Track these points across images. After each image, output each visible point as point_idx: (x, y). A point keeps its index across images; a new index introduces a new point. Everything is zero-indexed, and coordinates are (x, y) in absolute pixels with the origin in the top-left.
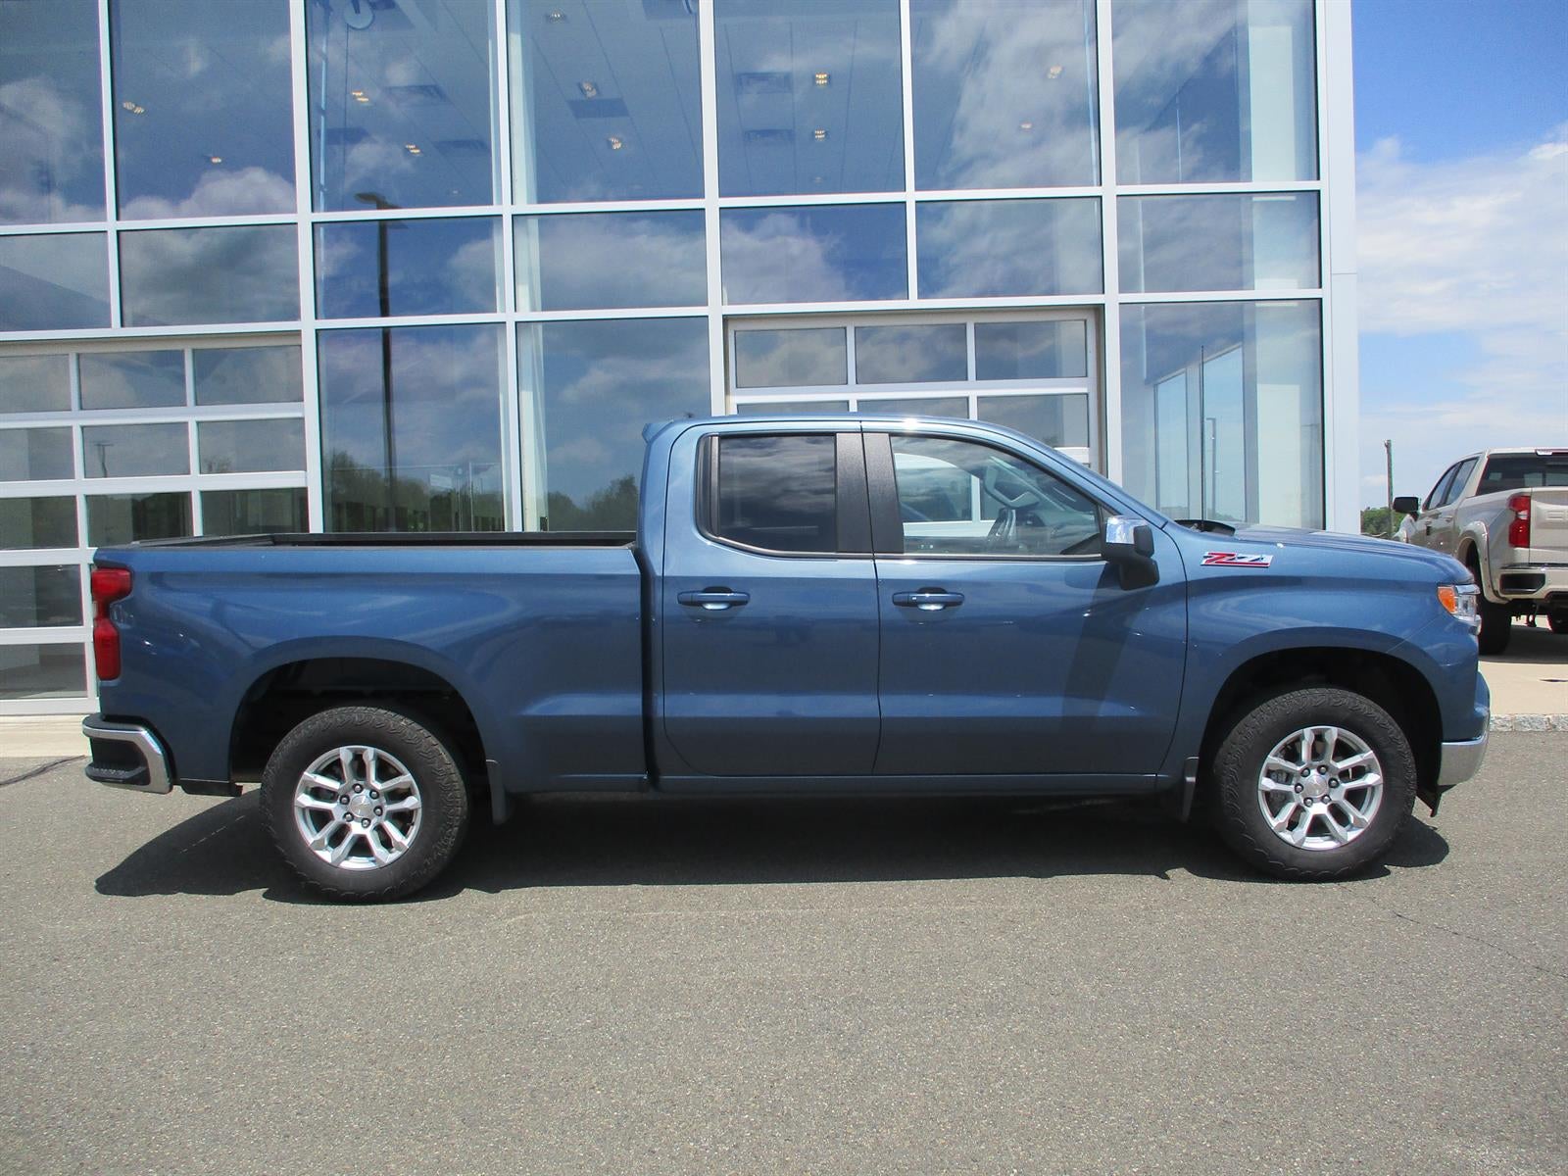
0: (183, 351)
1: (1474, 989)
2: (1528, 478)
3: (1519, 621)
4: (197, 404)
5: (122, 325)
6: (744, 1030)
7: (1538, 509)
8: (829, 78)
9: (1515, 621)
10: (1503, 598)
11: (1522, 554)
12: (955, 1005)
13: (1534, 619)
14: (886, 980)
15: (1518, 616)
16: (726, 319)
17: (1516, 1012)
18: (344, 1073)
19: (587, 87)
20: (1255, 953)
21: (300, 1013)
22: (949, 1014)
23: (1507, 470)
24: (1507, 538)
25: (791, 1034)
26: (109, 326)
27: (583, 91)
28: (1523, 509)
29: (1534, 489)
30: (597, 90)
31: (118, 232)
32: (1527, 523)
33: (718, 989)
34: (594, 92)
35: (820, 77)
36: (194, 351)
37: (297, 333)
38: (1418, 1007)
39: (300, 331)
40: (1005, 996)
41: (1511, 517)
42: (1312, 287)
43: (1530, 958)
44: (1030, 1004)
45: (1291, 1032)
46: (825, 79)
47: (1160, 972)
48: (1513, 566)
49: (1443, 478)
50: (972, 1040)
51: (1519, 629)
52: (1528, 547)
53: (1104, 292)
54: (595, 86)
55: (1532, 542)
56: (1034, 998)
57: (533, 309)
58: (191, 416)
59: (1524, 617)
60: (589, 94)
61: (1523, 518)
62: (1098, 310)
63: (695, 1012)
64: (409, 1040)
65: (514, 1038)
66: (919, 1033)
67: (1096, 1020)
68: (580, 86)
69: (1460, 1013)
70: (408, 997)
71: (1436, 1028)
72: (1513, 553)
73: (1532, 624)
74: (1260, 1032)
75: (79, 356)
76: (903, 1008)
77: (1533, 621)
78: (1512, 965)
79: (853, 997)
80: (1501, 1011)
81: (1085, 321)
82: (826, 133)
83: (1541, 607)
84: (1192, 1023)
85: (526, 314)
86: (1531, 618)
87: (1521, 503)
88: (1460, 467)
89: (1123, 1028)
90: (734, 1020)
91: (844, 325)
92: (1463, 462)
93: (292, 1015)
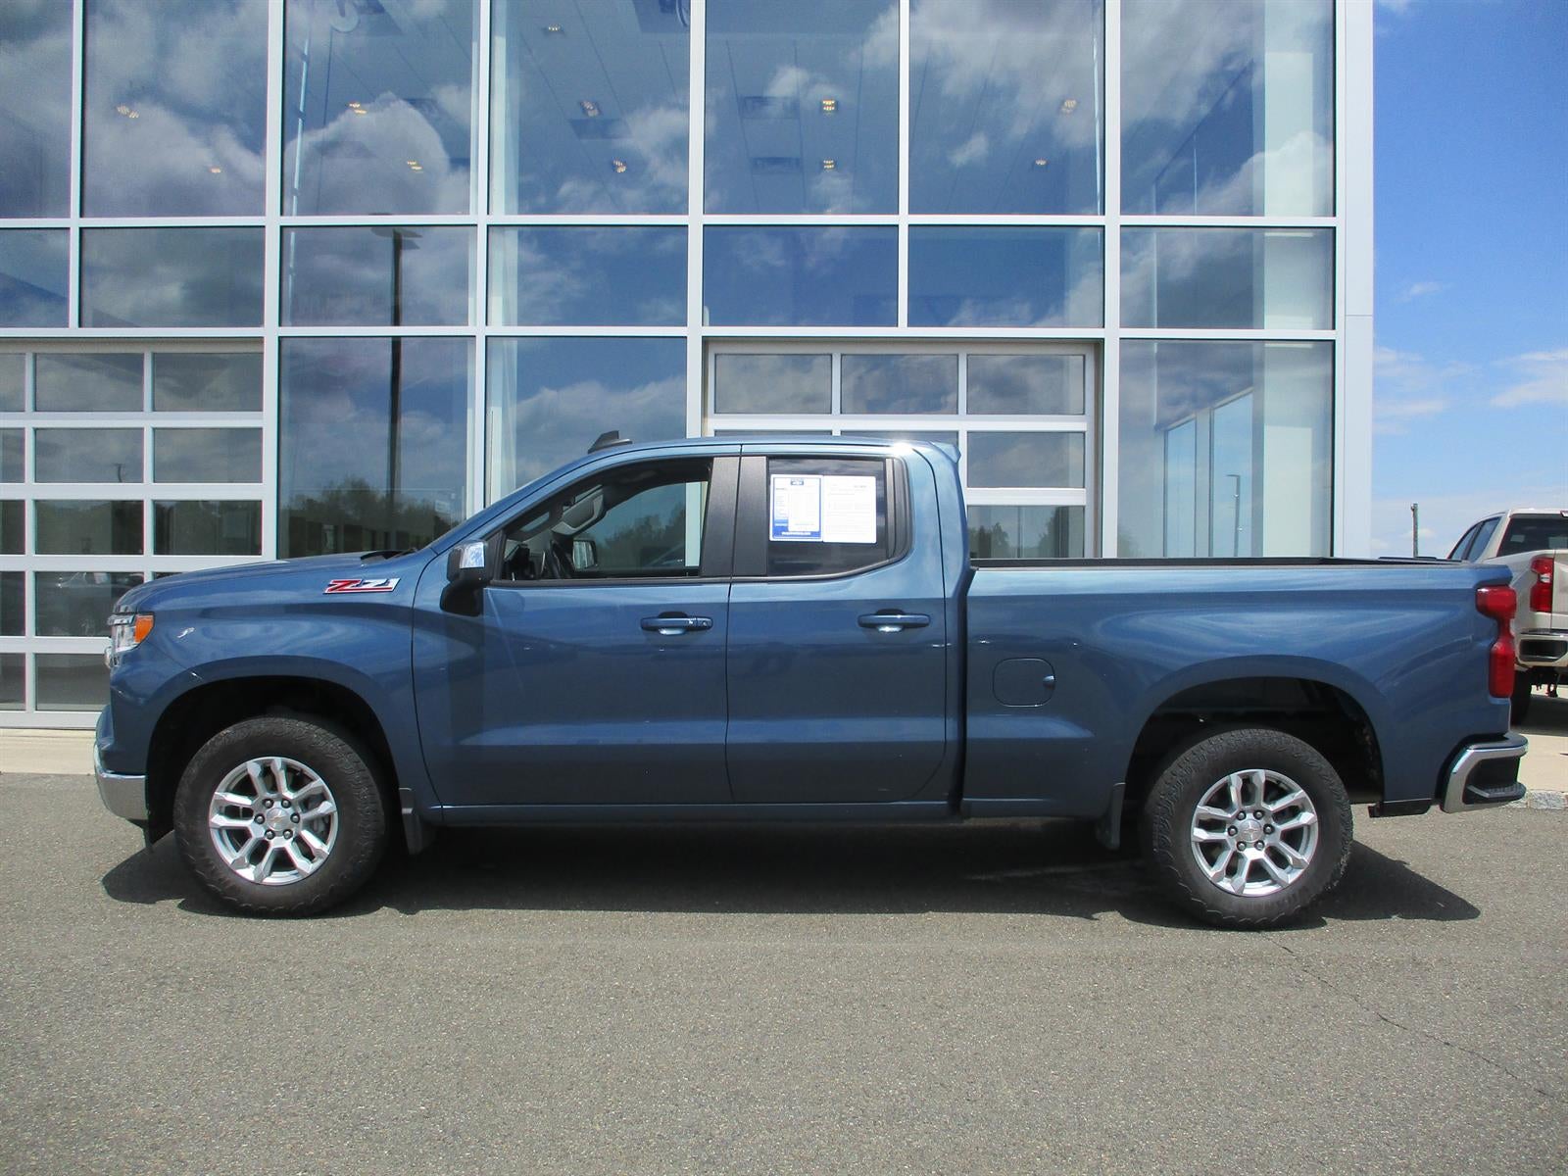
0: (143, 354)
1: (1462, 1116)
2: (1552, 540)
3: (1539, 691)
4: (154, 410)
5: (80, 325)
6: (598, 1128)
7: (1562, 573)
8: (836, 105)
9: (1535, 691)
10: (1523, 666)
11: (1543, 619)
12: (852, 1109)
13: (1555, 688)
14: (781, 1072)
15: (1539, 685)
16: (706, 341)
17: (1512, 1148)
18: (117, 1159)
19: (588, 106)
20: (1213, 1058)
21: (98, 1081)
22: (843, 1119)
23: (1530, 531)
24: (1529, 602)
25: (652, 1136)
26: (66, 325)
27: (585, 110)
28: (1546, 572)
29: (1559, 551)
30: (600, 111)
31: (81, 229)
32: (1550, 585)
33: (584, 1074)
34: (596, 112)
35: (827, 103)
36: (154, 354)
37: (259, 340)
38: (1395, 1136)
39: (262, 338)
40: (912, 1099)
41: (1533, 581)
42: (1324, 328)
43: (1533, 1079)
44: (940, 1111)
45: (1240, 1163)
46: (832, 105)
47: (1099, 1077)
48: (1535, 631)
49: (1464, 537)
50: (861, 1156)
51: (1539, 699)
52: (1550, 612)
53: (1104, 327)
54: (596, 105)
55: (1555, 607)
56: (946, 1105)
57: (507, 323)
58: (148, 421)
59: (1545, 687)
60: (591, 114)
61: (1546, 581)
62: (1098, 345)
63: (549, 1103)
64: (209, 1121)
65: (329, 1124)
66: (800, 1144)
67: (1013, 1136)
68: (581, 104)
69: (1445, 1146)
70: (230, 1067)
71: (1414, 1165)
72: (1534, 619)
73: (1553, 694)
74: (1205, 1162)
75: (35, 356)
76: (790, 1108)
77: (1555, 691)
78: (1510, 1087)
79: (737, 1093)
80: (1494, 1146)
81: (1084, 356)
82: (835, 163)
83: (1563, 676)
84: (1125, 1145)
85: (498, 328)
86: (1552, 688)
87: (1543, 565)
88: (1482, 526)
89: (1043, 1149)
90: (591, 1117)
91: (830, 352)
92: (1484, 522)
93: (89, 1083)
